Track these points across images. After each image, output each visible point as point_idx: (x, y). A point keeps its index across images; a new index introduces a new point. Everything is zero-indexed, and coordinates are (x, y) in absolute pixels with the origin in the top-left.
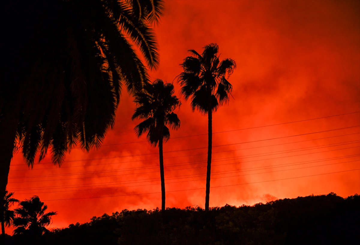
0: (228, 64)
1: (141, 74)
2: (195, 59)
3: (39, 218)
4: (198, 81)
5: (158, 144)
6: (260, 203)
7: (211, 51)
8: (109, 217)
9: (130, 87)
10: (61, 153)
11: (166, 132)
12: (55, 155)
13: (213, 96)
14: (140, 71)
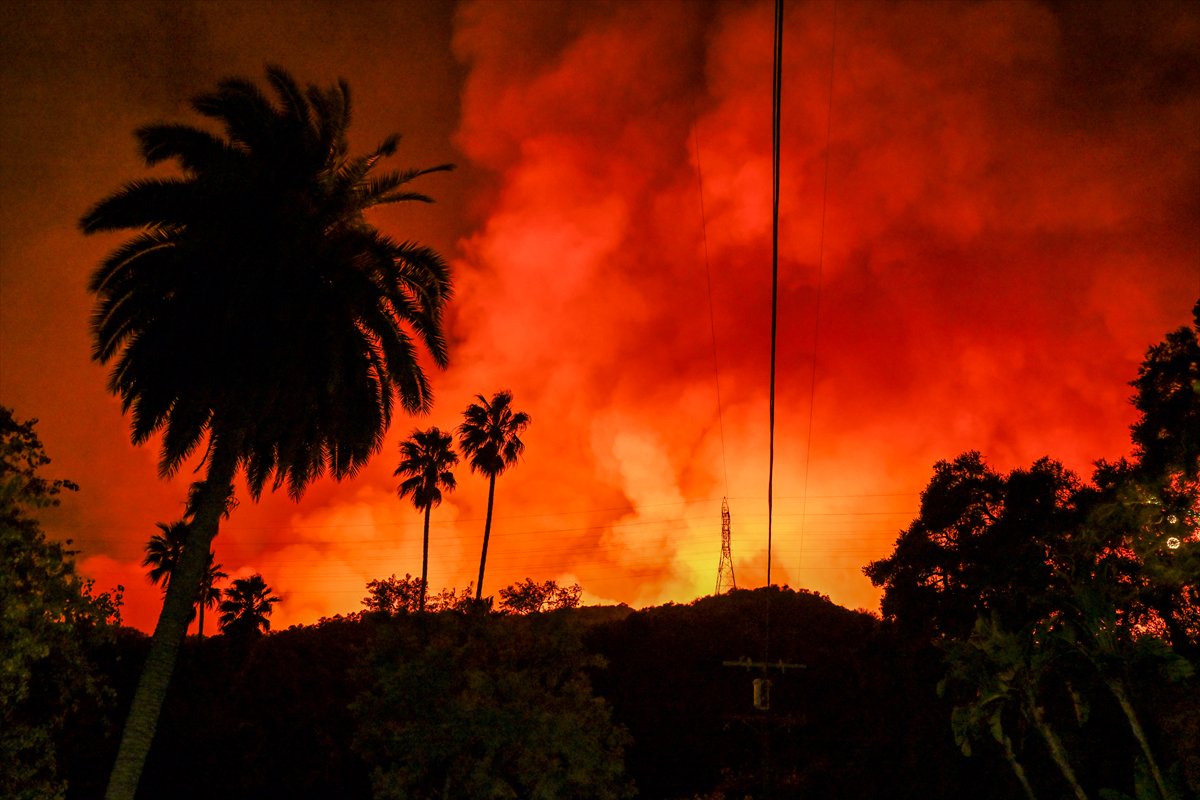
0: (521, 418)
1: (420, 387)
2: (481, 410)
3: (257, 603)
4: (483, 435)
5: (424, 510)
7: (502, 400)
8: (343, 618)
9: (404, 402)
10: (301, 485)
11: (437, 496)
12: (293, 486)
13: (499, 457)
14: (418, 382)
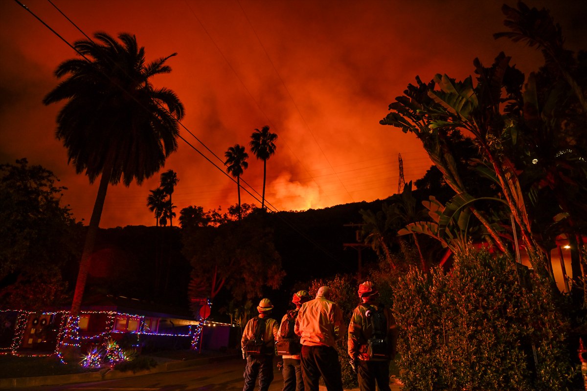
0: (274, 136)
2: (258, 134)
4: (259, 145)
5: (237, 177)
13: (267, 152)
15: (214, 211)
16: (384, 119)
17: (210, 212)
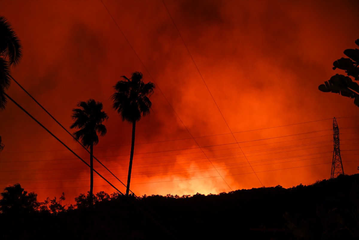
0: (149, 86)
6: (224, 192)
7: (138, 76)
11: (96, 139)
15: (54, 201)
16: (326, 82)
17: (47, 202)
